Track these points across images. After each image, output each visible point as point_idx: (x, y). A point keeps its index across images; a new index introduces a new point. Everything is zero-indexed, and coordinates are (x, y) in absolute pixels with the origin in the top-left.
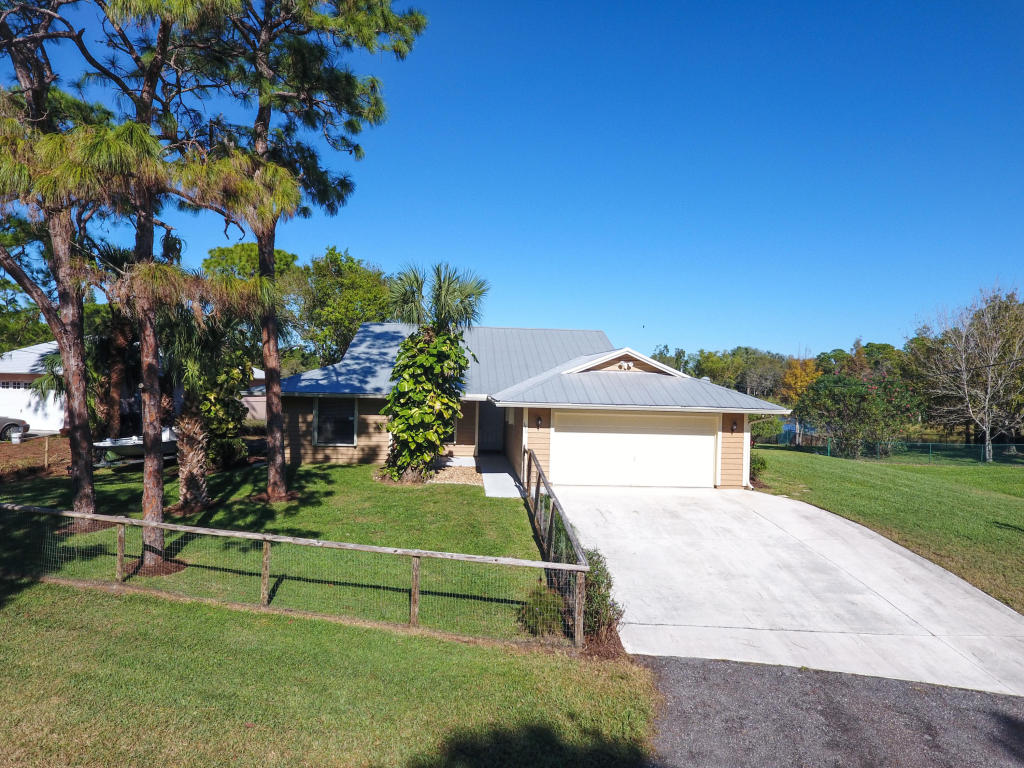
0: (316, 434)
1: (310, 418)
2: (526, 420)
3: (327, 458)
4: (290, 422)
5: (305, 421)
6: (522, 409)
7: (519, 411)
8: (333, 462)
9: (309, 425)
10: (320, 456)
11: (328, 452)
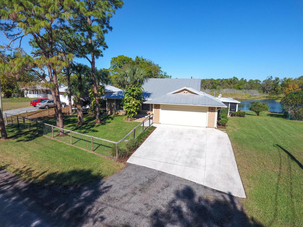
0: (115, 108)
1: (114, 104)
2: (153, 107)
3: (118, 114)
4: (110, 105)
5: (113, 105)
6: (153, 104)
7: (152, 105)
8: (119, 114)
9: (114, 105)
10: (116, 113)
11: (118, 112)
